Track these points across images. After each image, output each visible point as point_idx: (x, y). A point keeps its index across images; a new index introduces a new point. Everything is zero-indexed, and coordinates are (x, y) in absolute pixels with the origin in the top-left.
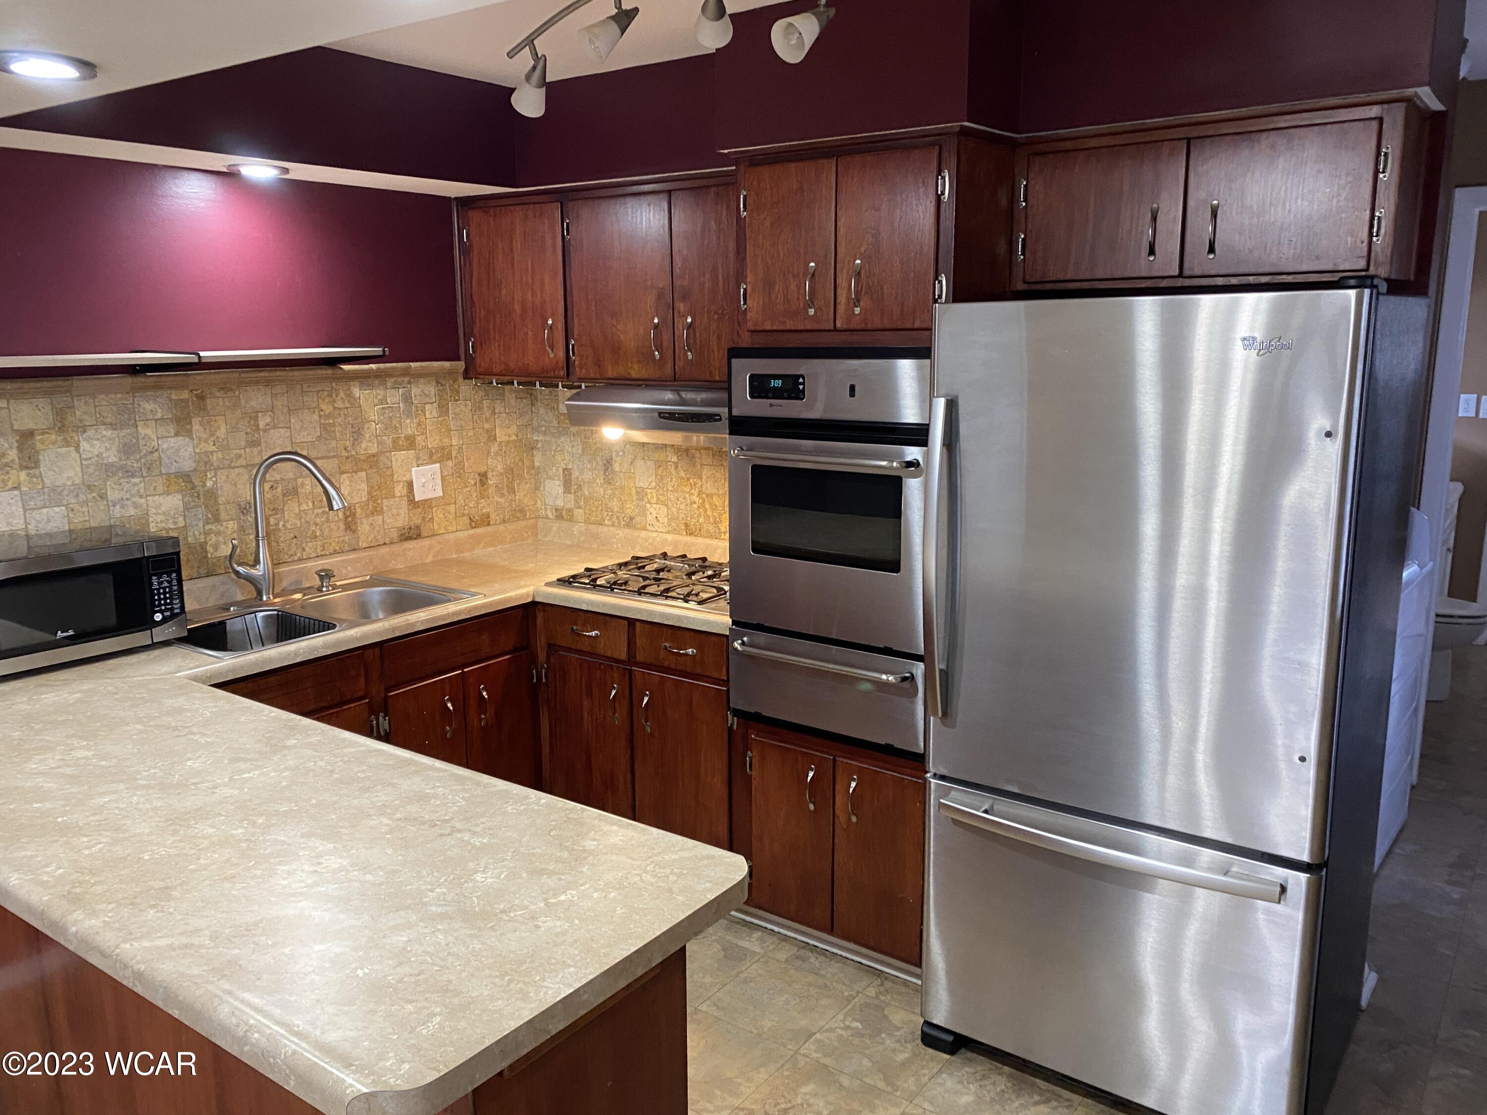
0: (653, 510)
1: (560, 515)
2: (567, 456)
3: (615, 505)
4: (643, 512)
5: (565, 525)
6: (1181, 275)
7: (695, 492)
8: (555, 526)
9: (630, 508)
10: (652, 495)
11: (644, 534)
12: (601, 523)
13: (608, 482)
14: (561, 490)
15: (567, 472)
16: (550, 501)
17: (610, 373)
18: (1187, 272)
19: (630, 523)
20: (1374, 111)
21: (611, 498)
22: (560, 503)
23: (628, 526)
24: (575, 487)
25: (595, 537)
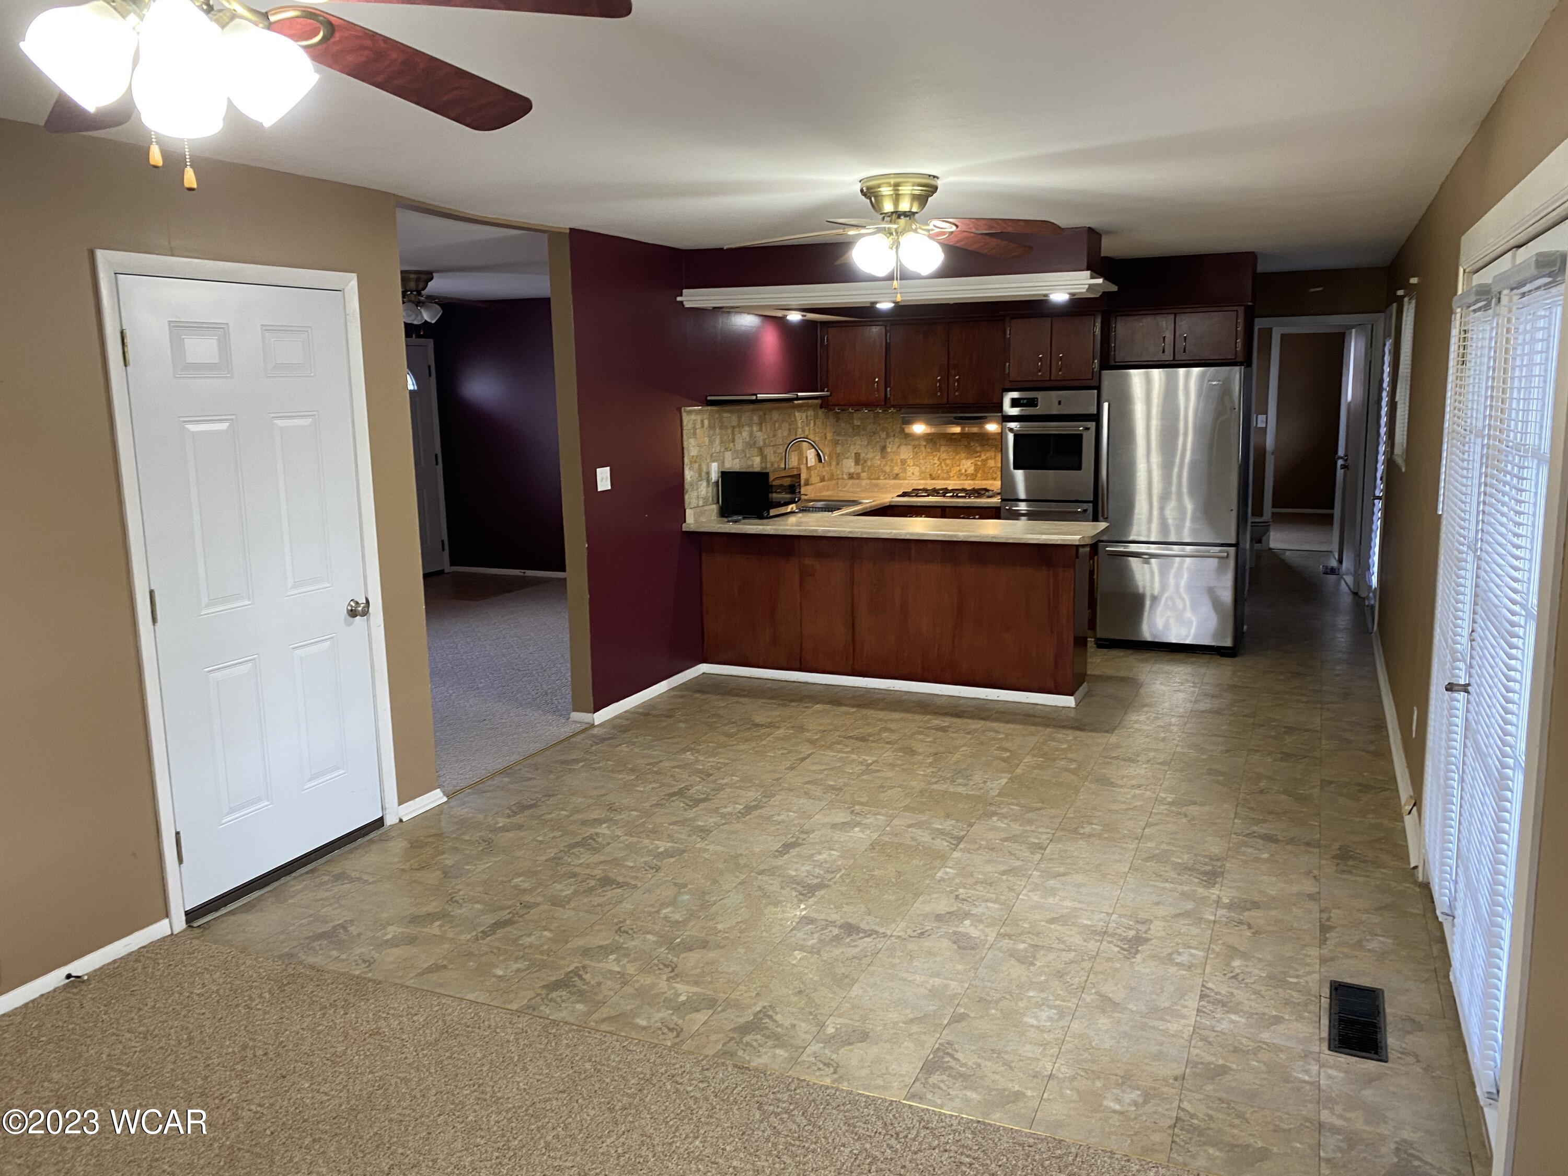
0: (910, 470)
1: (851, 476)
2: (858, 447)
3: (887, 469)
4: (905, 471)
5: (856, 481)
6: (1174, 360)
7: (936, 458)
8: (851, 482)
9: (897, 470)
10: (910, 462)
11: (906, 482)
12: (878, 479)
13: (883, 457)
14: (853, 464)
15: (857, 455)
16: (846, 470)
17: (911, 403)
18: (1177, 358)
19: (896, 477)
20: (1235, 308)
21: (885, 465)
22: (852, 470)
23: (895, 478)
24: (861, 462)
25: (876, 485)
